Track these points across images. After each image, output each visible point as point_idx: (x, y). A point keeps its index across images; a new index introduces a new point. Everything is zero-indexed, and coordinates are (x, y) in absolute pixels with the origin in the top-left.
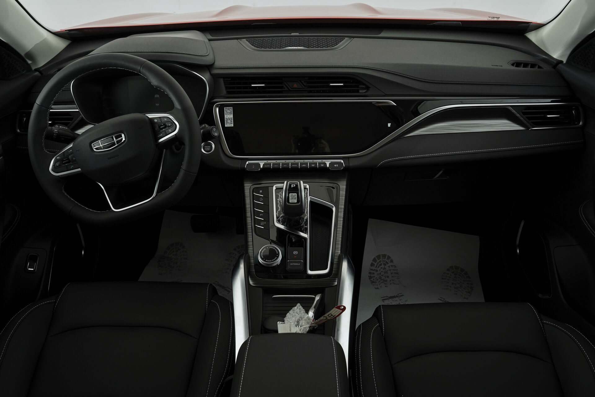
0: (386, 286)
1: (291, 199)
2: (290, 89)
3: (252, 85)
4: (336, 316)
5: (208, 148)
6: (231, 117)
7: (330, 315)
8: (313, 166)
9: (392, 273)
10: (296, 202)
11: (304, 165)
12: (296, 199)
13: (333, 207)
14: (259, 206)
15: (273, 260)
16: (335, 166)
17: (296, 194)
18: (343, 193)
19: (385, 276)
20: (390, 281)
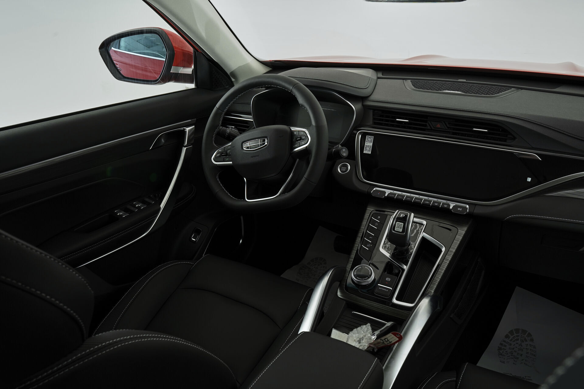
0: (514, 363)
1: (397, 228)
2: (433, 128)
3: (397, 120)
4: (392, 343)
5: (344, 169)
6: (370, 145)
7: (386, 340)
8: (436, 204)
9: (527, 353)
10: (401, 231)
11: (427, 202)
12: (402, 228)
13: (442, 247)
14: (372, 230)
15: (363, 279)
16: (459, 209)
17: (403, 224)
18: (459, 238)
19: (518, 353)
20: (522, 360)
